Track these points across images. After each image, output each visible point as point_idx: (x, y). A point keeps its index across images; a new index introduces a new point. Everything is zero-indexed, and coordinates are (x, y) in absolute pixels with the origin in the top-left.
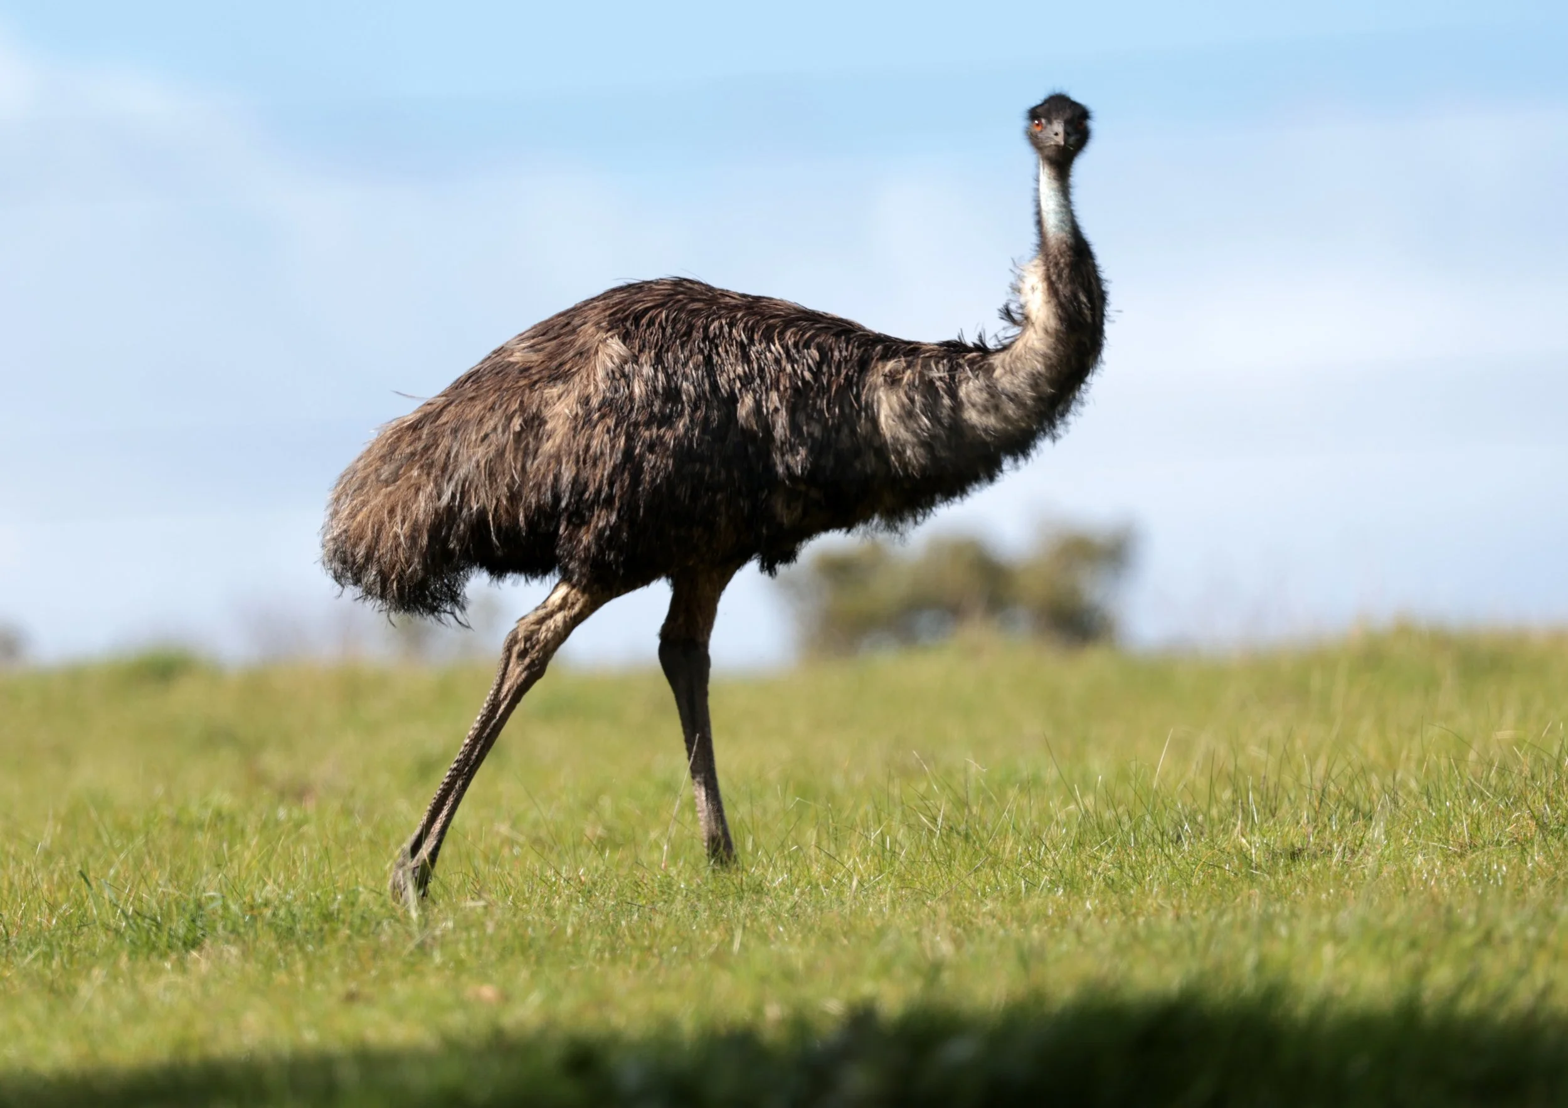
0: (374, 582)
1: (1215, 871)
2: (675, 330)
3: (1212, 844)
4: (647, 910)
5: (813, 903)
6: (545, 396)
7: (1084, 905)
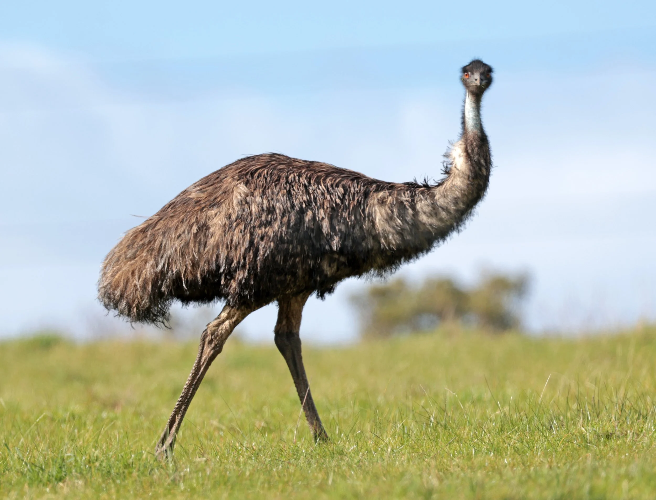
0: (124, 309)
1: (569, 444)
2: (272, 179)
3: (567, 431)
4: (286, 463)
5: (368, 460)
6: (208, 214)
7: (504, 460)
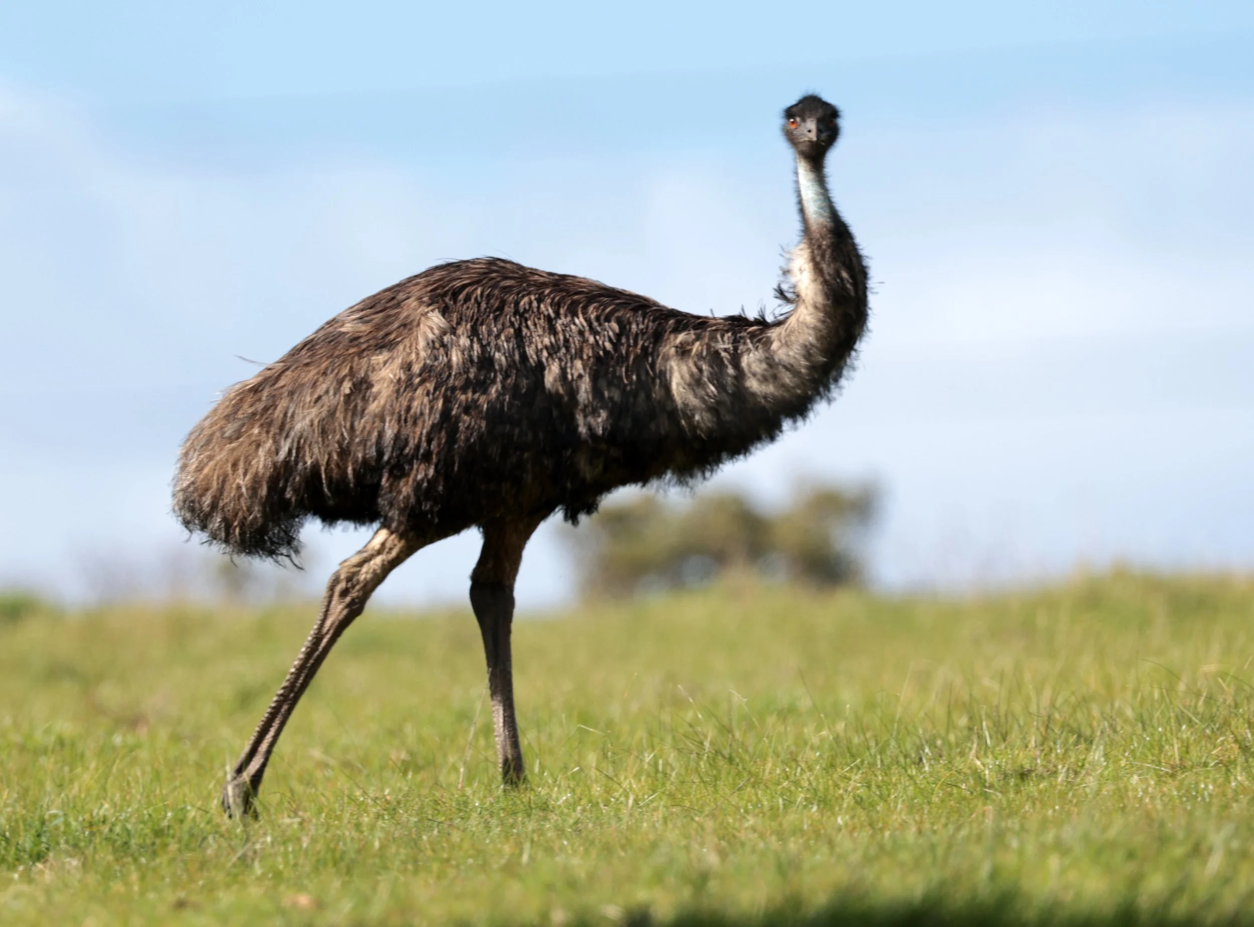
1: (952, 790)
3: (950, 766)
4: (446, 826)
5: (593, 819)
7: (836, 820)
